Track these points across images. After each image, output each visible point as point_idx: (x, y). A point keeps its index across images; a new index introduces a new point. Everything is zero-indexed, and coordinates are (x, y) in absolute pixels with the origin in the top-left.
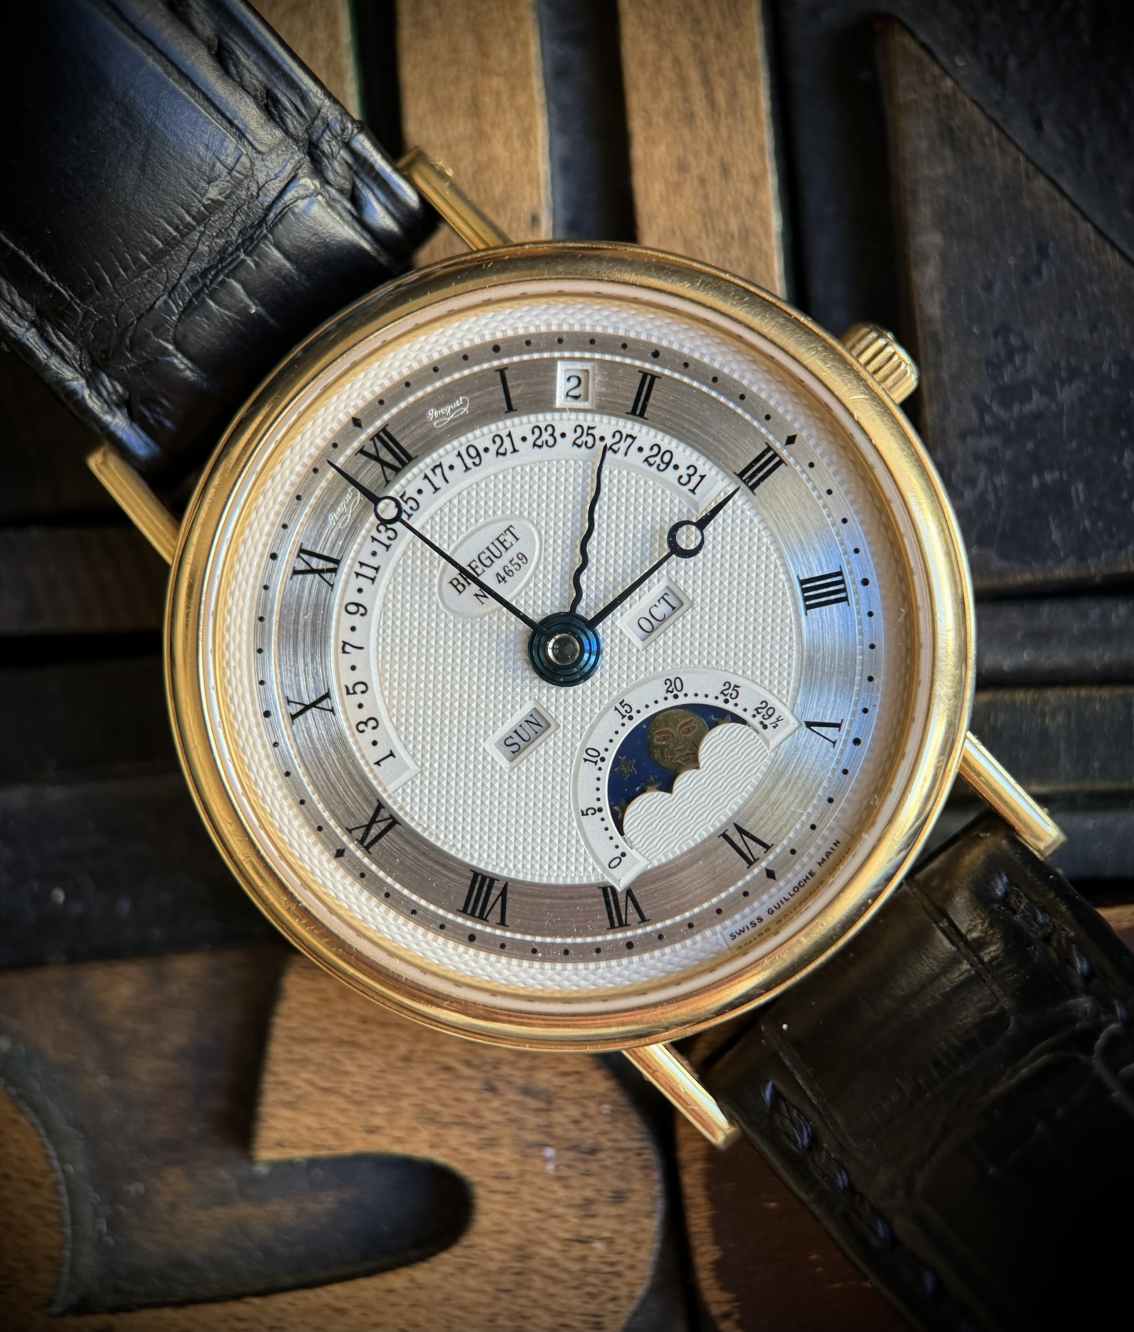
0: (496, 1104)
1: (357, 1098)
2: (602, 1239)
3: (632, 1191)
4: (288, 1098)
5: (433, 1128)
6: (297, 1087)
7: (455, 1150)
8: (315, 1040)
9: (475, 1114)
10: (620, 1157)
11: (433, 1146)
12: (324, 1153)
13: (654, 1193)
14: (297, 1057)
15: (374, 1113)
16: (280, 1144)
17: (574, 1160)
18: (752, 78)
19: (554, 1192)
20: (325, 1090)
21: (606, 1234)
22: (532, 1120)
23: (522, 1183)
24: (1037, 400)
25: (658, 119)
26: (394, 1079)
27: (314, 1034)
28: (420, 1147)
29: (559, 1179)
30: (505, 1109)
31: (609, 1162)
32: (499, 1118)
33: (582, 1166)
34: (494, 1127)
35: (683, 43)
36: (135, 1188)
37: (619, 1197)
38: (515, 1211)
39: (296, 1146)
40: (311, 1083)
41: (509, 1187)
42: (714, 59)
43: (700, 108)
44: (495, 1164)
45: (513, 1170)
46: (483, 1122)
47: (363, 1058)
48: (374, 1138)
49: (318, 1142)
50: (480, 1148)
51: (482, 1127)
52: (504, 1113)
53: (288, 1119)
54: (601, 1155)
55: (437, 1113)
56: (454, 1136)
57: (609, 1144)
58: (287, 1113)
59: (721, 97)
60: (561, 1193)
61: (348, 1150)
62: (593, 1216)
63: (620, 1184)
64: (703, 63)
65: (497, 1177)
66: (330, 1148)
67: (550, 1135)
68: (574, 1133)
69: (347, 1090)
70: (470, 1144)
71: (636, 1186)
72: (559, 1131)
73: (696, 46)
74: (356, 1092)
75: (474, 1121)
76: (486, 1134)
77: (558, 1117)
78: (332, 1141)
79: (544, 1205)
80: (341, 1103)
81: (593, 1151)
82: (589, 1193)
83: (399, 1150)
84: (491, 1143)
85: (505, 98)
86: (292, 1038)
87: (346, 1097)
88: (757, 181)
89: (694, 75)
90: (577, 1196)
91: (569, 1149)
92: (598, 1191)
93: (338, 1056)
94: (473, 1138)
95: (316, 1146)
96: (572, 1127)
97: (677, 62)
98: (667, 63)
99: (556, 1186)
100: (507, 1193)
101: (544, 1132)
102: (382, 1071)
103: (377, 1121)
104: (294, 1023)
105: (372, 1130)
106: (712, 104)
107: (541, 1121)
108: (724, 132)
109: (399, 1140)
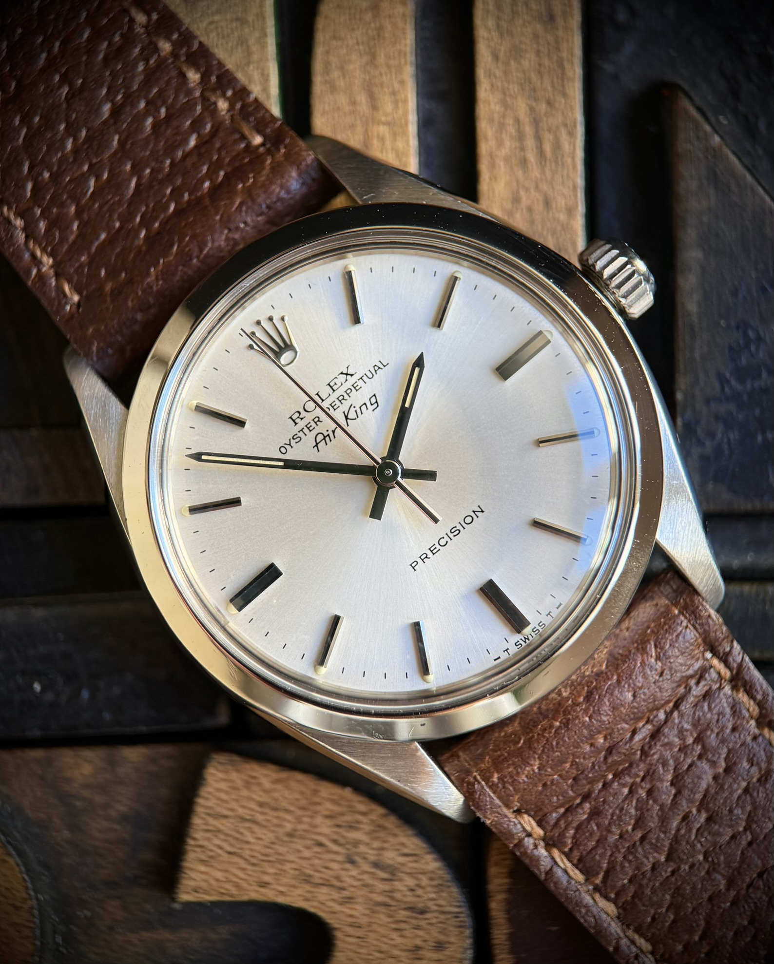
0: (354, 872)
1: (253, 860)
3: (449, 943)
4: (204, 857)
5: (308, 887)
6: (211, 850)
7: (323, 904)
8: (225, 817)
9: (338, 878)
10: (442, 917)
11: (307, 900)
12: (227, 898)
13: (465, 945)
14: (213, 828)
15: (265, 873)
16: (195, 890)
17: (409, 917)
18: (572, 134)
19: (392, 939)
20: (230, 853)
22: (381, 886)
23: (369, 931)
24: (765, 379)
25: (501, 164)
26: (281, 849)
27: (225, 812)
28: (296, 899)
29: (396, 930)
30: (361, 877)
31: (433, 920)
32: (356, 883)
33: (414, 922)
34: (352, 889)
35: (522, 106)
36: (84, 914)
38: (364, 951)
39: (206, 892)
40: (220, 847)
41: (360, 933)
42: (545, 119)
43: (531, 157)
44: (351, 916)
45: (364, 920)
46: (344, 885)
47: (259, 832)
48: (263, 890)
49: (223, 891)
50: (341, 904)
51: (343, 889)
52: (360, 880)
53: (202, 873)
54: (428, 916)
55: (310, 876)
56: (323, 894)
57: (436, 908)
58: (202, 868)
59: (548, 148)
60: (399, 940)
61: (245, 898)
62: (420, 959)
63: (442, 938)
64: (536, 122)
65: (351, 925)
66: (232, 896)
67: (393, 898)
68: (410, 898)
69: (246, 854)
70: (334, 900)
71: (452, 939)
72: (398, 895)
73: (532, 109)
74: (252, 856)
75: (338, 884)
76: (346, 893)
77: (398, 885)
78: (234, 891)
79: (384, 947)
80: (241, 863)
81: (423, 912)
82: (418, 942)
83: (281, 900)
84: (349, 900)
86: (209, 814)
87: (245, 859)
88: (570, 211)
89: (529, 130)
90: (410, 943)
91: (405, 909)
92: (425, 941)
93: (241, 829)
94: (336, 895)
95: (221, 894)
96: (408, 893)
97: (517, 120)
98: (509, 121)
99: (394, 935)
100: (359, 937)
101: (388, 896)
102: (273, 843)
103: (267, 878)
104: (209, 804)
105: (264, 885)
106: (541, 153)
107: (386, 888)
108: (548, 174)
109: (282, 893)
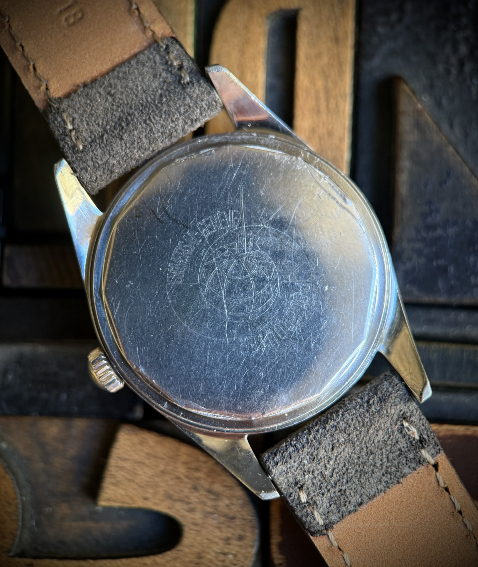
0: (196, 494)
1: (142, 485)
2: (232, 554)
3: (246, 536)
4: (113, 481)
6: (119, 477)
7: (178, 511)
10: (243, 522)
11: (170, 508)
12: (126, 505)
13: (255, 538)
14: (120, 465)
15: (148, 492)
16: (109, 500)
19: (215, 532)
20: (129, 480)
21: (234, 552)
22: (210, 503)
23: (203, 527)
24: (439, 232)
25: (306, 112)
26: (157, 479)
27: (128, 457)
28: (163, 508)
29: (218, 528)
31: (238, 523)
32: (197, 500)
33: (227, 524)
36: (48, 510)
37: (241, 538)
38: (198, 538)
39: (115, 501)
40: (124, 477)
42: (331, 92)
43: (323, 110)
44: (194, 519)
45: (200, 521)
47: (146, 469)
48: (146, 502)
49: (124, 500)
51: (190, 503)
54: (236, 520)
56: (178, 506)
57: (239, 516)
59: (332, 107)
60: (218, 533)
61: (135, 505)
62: (229, 544)
63: (242, 533)
64: (327, 93)
66: (129, 504)
67: (216, 510)
68: (226, 511)
72: (220, 509)
73: (325, 86)
74: (141, 482)
75: (186, 500)
76: (191, 506)
78: (129, 501)
79: (210, 537)
80: (135, 486)
81: (233, 518)
82: (229, 535)
83: (156, 508)
84: (192, 510)
87: (137, 484)
88: (341, 139)
89: (322, 96)
90: (224, 535)
92: (233, 534)
93: (137, 468)
94: (186, 507)
97: (317, 91)
98: (312, 91)
102: (153, 475)
103: (148, 495)
105: (146, 499)
106: (328, 109)
107: (214, 504)
109: (156, 504)
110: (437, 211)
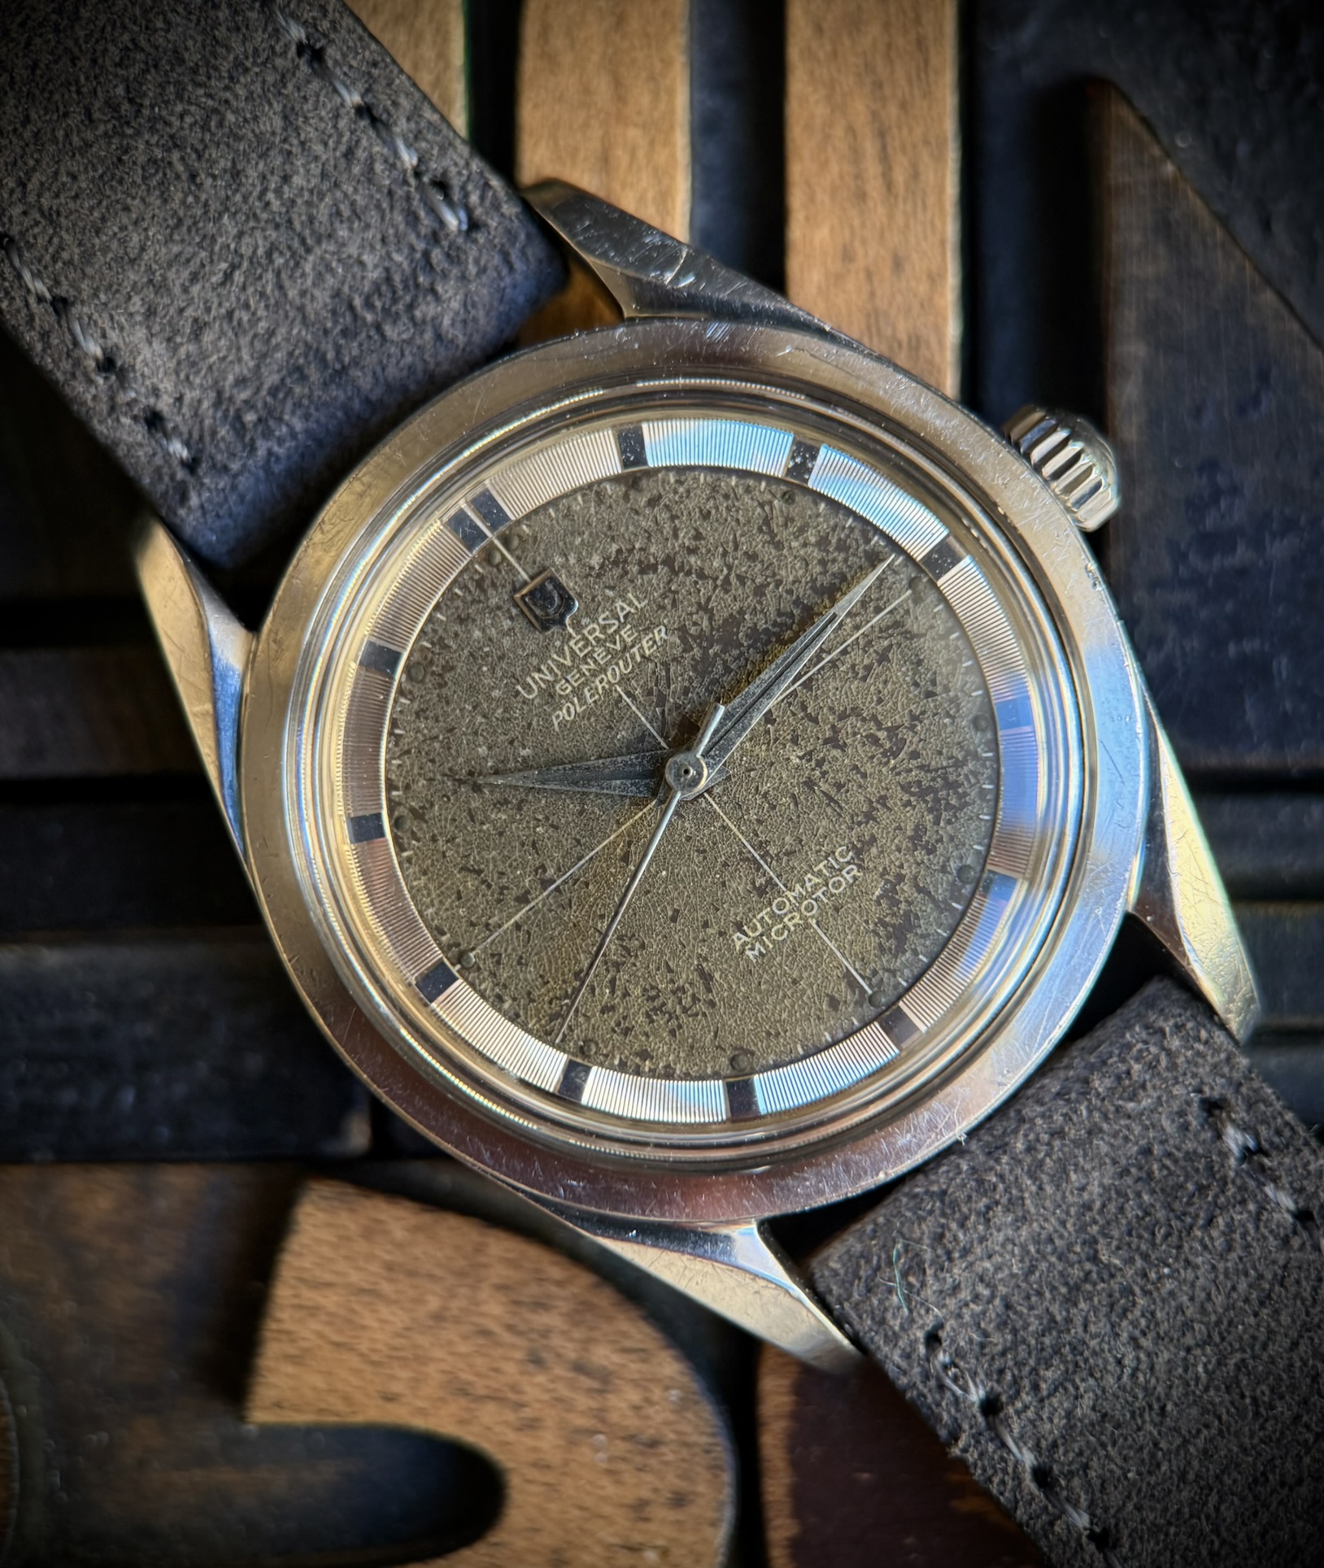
0: (541, 1379)
1: (375, 1357)
2: (655, 1547)
3: (697, 1494)
4: (291, 1350)
5: (463, 1402)
6: (304, 1339)
7: (489, 1428)
8: (329, 1285)
9: (515, 1388)
10: (685, 1453)
11: (462, 1422)
12: (330, 1419)
13: (722, 1497)
14: (308, 1303)
15: (392, 1378)
16: (278, 1405)
17: (629, 1452)
18: (939, 158)
19: (602, 1488)
20: (337, 1345)
21: (660, 1542)
22: (583, 1402)
23: (565, 1474)
24: (1242, 554)
25: (822, 197)
26: (423, 1340)
27: (329, 1277)
28: (445, 1422)
29: (610, 1472)
30: (551, 1386)
31: (670, 1457)
32: (546, 1397)
33: (639, 1460)
34: (537, 1406)
35: (860, 108)
37: (679, 1501)
39: (296, 1409)
40: (321, 1335)
41: (550, 1478)
42: (895, 131)
43: (875, 187)
44: (535, 1449)
45: (555, 1458)
46: (525, 1398)
47: (385, 1311)
48: (390, 1406)
49: (323, 1406)
50: (519, 1429)
51: (523, 1405)
52: (549, 1391)
53: (288, 1376)
54: (664, 1449)
55: (470, 1383)
56: (489, 1413)
57: (672, 1436)
58: (290, 1369)
59: (900, 177)
60: (611, 1490)
61: (359, 1418)
62: (647, 1520)
63: (683, 1485)
64: (882, 134)
65: (535, 1465)
66: (338, 1415)
67: (603, 1421)
68: (632, 1422)
69: (364, 1347)
70: (506, 1423)
71: (701, 1488)
72: (614, 1417)
73: (875, 115)
74: (374, 1350)
75: (513, 1397)
76: (527, 1412)
77: (613, 1400)
78: (340, 1407)
79: (588, 1501)
80: (355, 1361)
81: (654, 1444)
82: (645, 1493)
83: (420, 1423)
84: (531, 1426)
85: (641, 154)
86: (301, 1280)
87: (361, 1355)
88: (935, 279)
89: (870, 147)
90: (630, 1495)
91: (624, 1439)
92: (656, 1490)
93: (356, 1307)
94: (510, 1416)
95: (321, 1411)
96: (630, 1413)
97: (851, 130)
98: (839, 131)
99: (605, 1481)
100: (547, 1484)
101: (596, 1417)
102: (407, 1329)
103: (396, 1388)
104: (306, 1263)
105: (390, 1398)
106: (889, 185)
107: (593, 1404)
108: (900, 219)
109: (422, 1412)
110: (1235, 490)
